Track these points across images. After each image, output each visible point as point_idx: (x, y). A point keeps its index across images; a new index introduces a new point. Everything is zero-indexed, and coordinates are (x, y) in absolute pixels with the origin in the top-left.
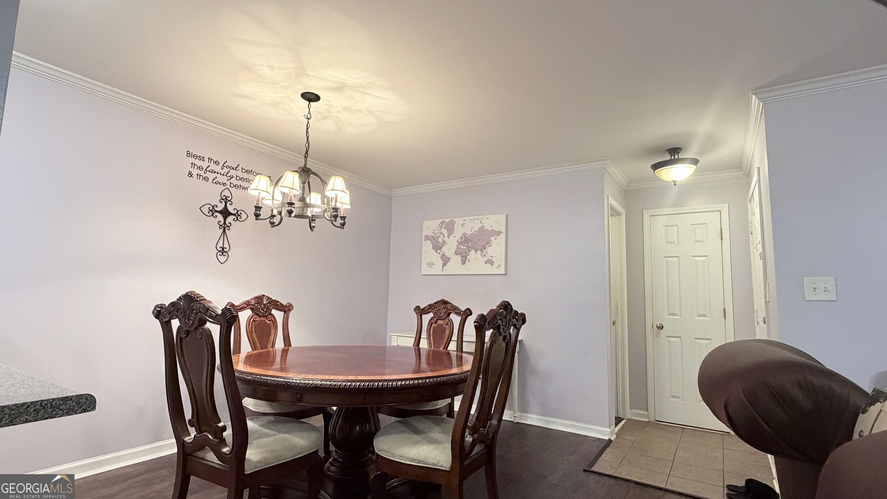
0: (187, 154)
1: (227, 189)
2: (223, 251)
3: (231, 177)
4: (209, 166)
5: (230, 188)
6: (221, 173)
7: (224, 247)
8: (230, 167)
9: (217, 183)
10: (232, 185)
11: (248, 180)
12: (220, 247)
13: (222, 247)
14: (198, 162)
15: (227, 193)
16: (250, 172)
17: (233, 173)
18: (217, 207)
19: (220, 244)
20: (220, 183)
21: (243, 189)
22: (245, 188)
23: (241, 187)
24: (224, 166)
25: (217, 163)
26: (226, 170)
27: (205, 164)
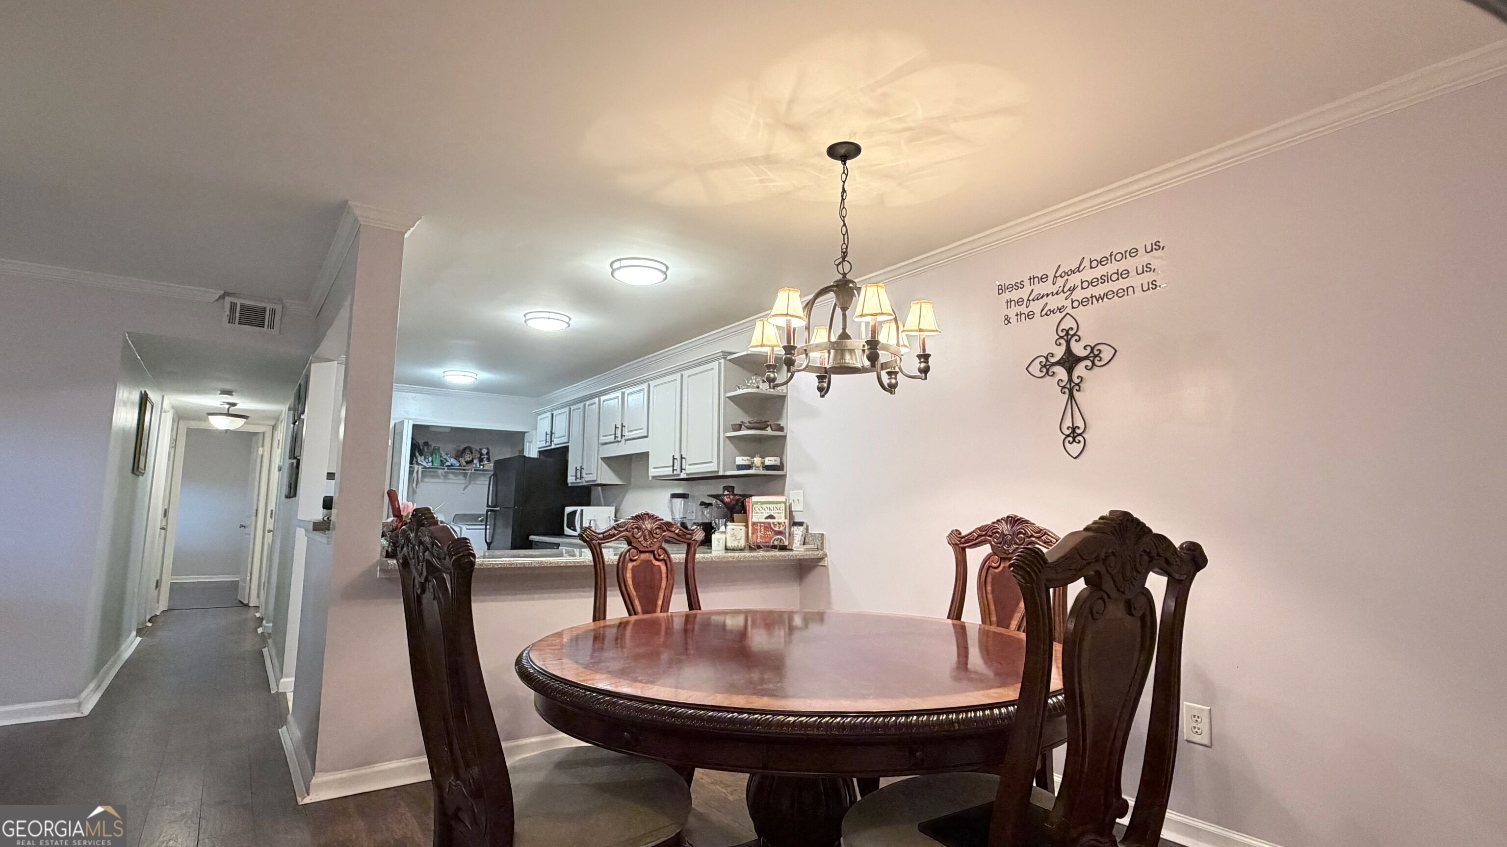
0: (999, 290)
1: (1068, 316)
2: (1074, 435)
3: (1071, 289)
4: (1033, 290)
5: (1071, 311)
6: (1053, 295)
7: (1075, 425)
8: (1067, 273)
9: (1049, 313)
10: (1076, 304)
11: (1106, 279)
12: (1068, 428)
13: (1071, 426)
14: (1015, 295)
15: (1068, 323)
16: (1108, 260)
17: (1075, 280)
18: (1053, 355)
19: (1068, 423)
20: (1054, 309)
21: (1098, 301)
22: (1102, 296)
23: (1094, 298)
24: (1056, 277)
25: (1043, 279)
26: (1060, 282)
27: (1024, 293)
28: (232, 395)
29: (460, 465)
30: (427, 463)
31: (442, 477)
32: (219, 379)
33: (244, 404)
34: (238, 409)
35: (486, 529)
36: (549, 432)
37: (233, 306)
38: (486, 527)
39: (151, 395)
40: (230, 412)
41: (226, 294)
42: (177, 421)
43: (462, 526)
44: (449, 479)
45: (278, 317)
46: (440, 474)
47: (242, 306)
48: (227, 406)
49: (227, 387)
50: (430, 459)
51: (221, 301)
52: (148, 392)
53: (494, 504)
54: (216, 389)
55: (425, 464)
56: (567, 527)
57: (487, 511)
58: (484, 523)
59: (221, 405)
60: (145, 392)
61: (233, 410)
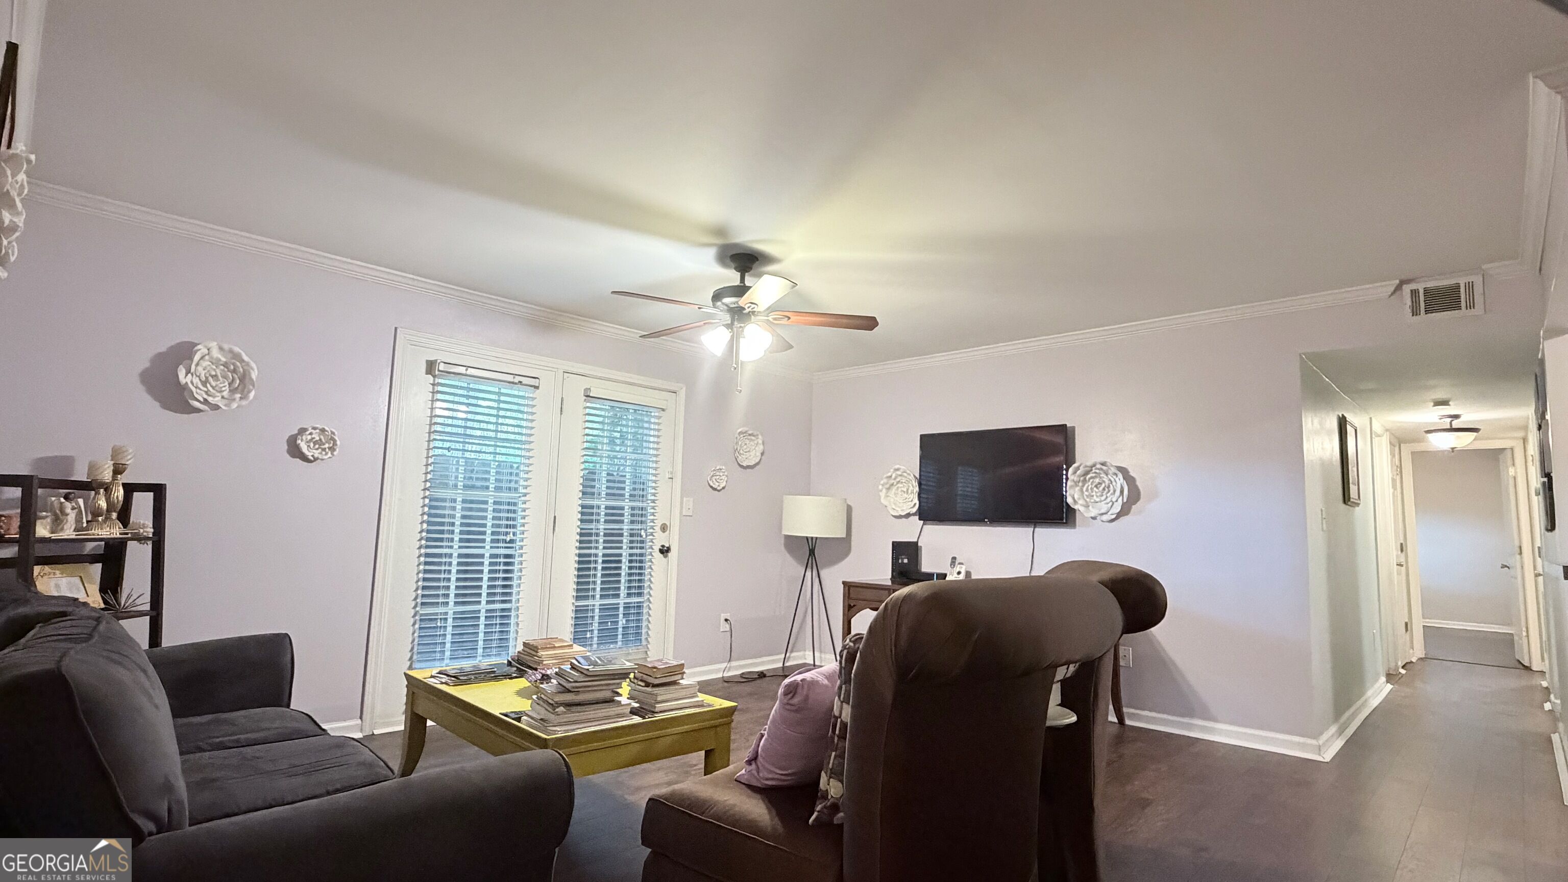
28: (1449, 405)
32: (1428, 388)
33: (1470, 415)
34: (1464, 422)
37: (1414, 293)
39: (1349, 417)
40: (1454, 426)
41: (1402, 283)
42: (1398, 445)
45: (1478, 289)
47: (1425, 290)
48: (1449, 420)
49: (1440, 395)
51: (1398, 293)
52: (1345, 415)
54: (1425, 402)
59: (1441, 419)
60: (1343, 415)
61: (1456, 424)
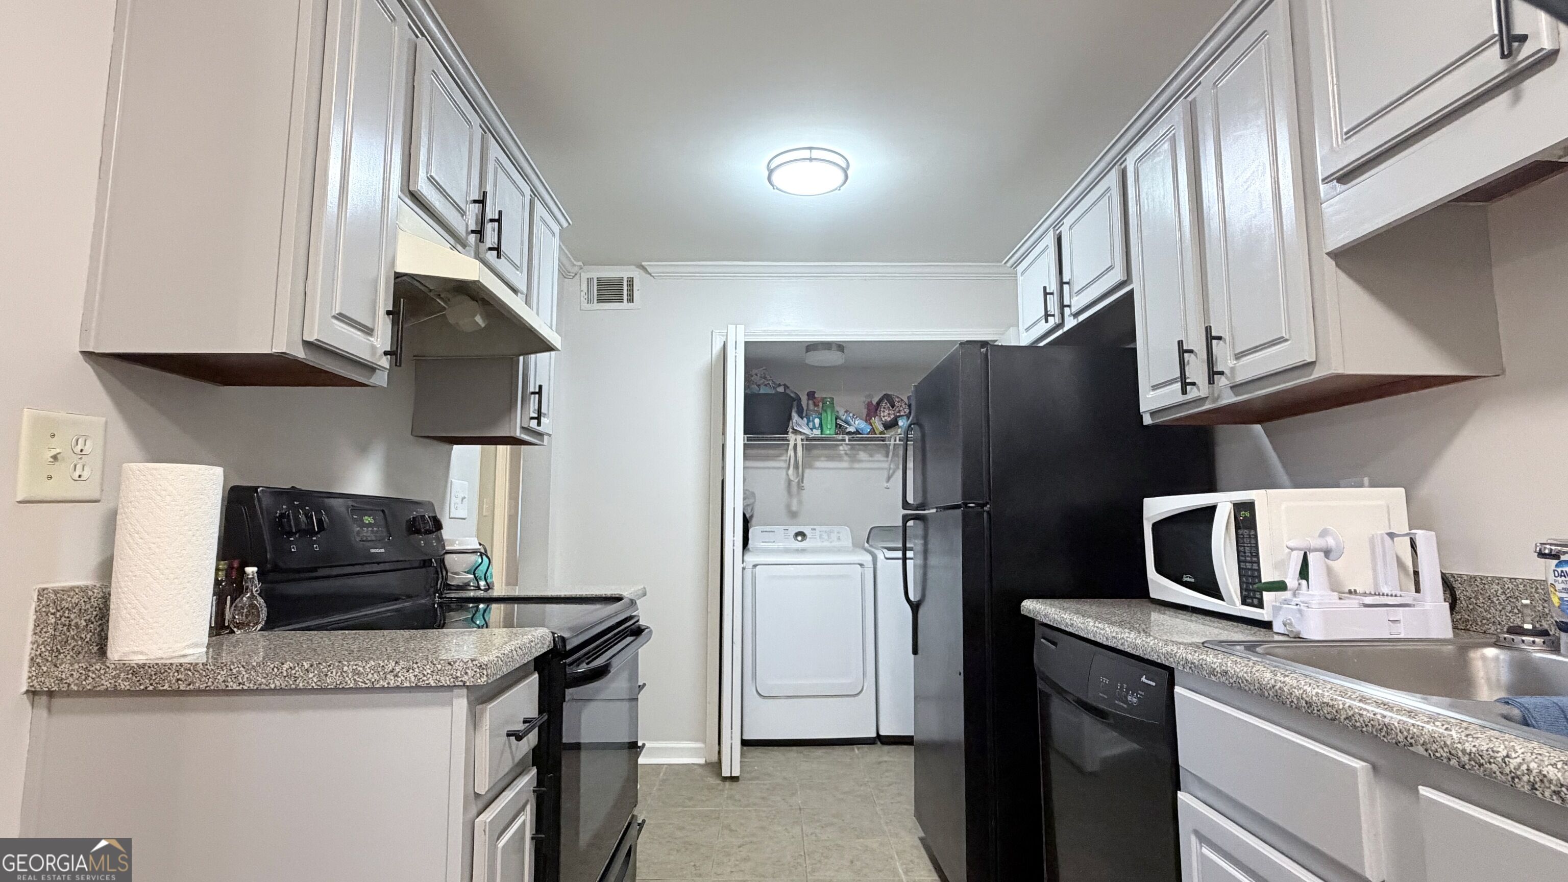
29: (873, 431)
30: (812, 429)
31: (846, 458)
35: (905, 559)
36: (1053, 287)
38: (904, 554)
43: (876, 552)
44: (860, 461)
46: (843, 452)
50: (817, 421)
53: (919, 501)
55: (806, 431)
56: (1160, 570)
57: (906, 519)
58: (900, 545)
